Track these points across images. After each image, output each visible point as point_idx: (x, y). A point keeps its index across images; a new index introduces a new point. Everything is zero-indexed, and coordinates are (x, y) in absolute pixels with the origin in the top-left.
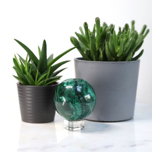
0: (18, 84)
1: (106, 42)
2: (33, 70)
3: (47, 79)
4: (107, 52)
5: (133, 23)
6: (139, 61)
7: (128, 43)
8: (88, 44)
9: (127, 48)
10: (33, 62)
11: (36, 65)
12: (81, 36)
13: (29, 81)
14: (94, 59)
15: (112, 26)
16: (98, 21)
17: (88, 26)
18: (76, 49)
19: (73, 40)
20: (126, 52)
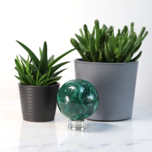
0: (19, 84)
1: (105, 44)
2: (34, 71)
3: (48, 79)
4: (106, 53)
5: (132, 25)
6: (138, 62)
7: (126, 45)
8: (87, 45)
9: (125, 50)
10: (34, 63)
11: (37, 66)
12: (81, 37)
13: (30, 81)
14: (94, 60)
15: (111, 27)
16: (97, 23)
17: (87, 28)
18: (76, 50)
19: (73, 42)
20: (125, 54)
